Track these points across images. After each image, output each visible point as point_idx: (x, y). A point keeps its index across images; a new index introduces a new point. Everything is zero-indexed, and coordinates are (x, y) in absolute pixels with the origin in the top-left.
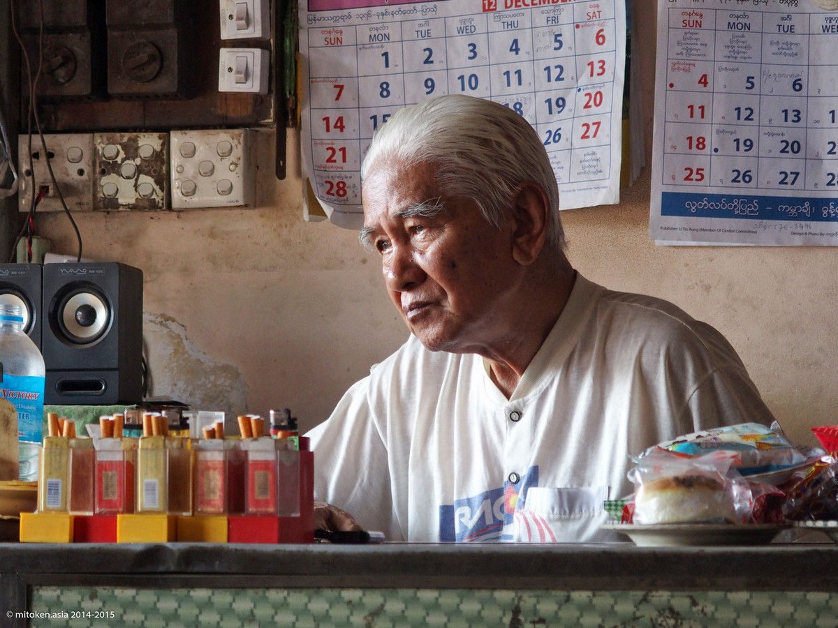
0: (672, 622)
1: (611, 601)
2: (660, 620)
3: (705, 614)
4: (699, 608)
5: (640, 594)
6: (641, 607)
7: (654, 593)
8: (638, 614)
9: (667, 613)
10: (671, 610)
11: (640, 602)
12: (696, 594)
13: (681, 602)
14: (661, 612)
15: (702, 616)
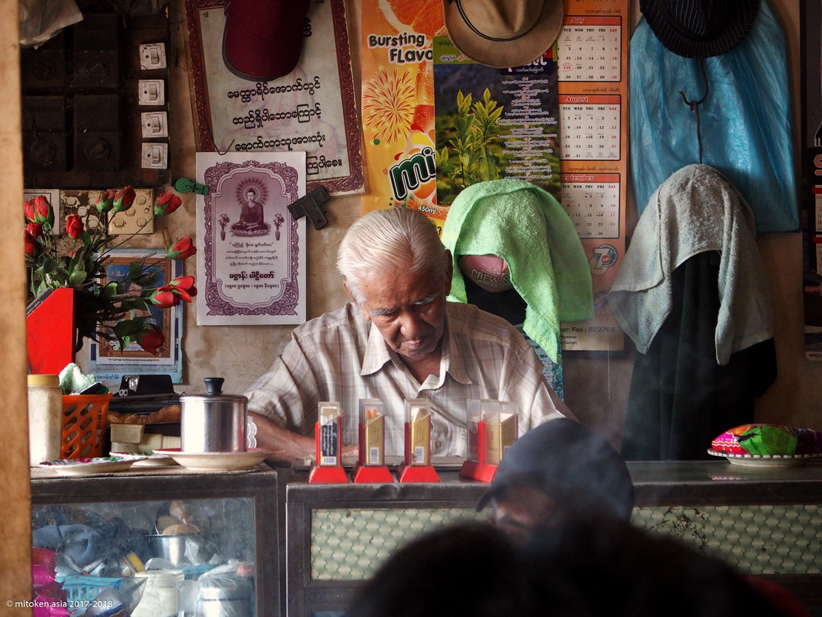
0: (685, 523)
1: (651, 512)
2: (678, 523)
3: (704, 519)
4: (700, 515)
5: (667, 508)
6: (667, 515)
7: (675, 508)
8: (666, 519)
9: (682, 519)
10: (684, 516)
11: (667, 513)
12: (698, 508)
13: (690, 513)
14: (679, 518)
15: (702, 519)
